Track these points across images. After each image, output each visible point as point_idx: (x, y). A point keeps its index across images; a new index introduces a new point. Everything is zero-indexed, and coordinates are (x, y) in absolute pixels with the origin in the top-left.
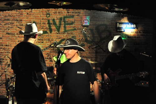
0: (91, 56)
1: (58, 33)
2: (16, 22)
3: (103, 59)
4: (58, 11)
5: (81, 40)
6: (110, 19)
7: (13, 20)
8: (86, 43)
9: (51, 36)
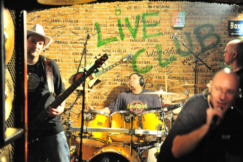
0: (187, 77)
1: (133, 39)
2: (69, 23)
3: (207, 81)
4: (133, 5)
5: (171, 50)
6: (219, 16)
7: (65, 21)
8: (178, 55)
9: (122, 45)
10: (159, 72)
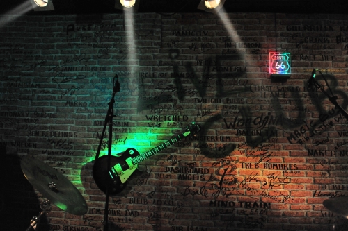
0: (297, 164)
1: (200, 98)
2: (90, 73)
3: (331, 172)
4: (200, 42)
5: (267, 117)
6: (343, 61)
7: (84, 69)
8: (278, 127)
9: (180, 107)
10: (247, 155)
